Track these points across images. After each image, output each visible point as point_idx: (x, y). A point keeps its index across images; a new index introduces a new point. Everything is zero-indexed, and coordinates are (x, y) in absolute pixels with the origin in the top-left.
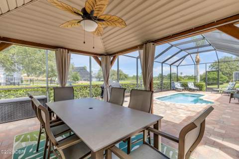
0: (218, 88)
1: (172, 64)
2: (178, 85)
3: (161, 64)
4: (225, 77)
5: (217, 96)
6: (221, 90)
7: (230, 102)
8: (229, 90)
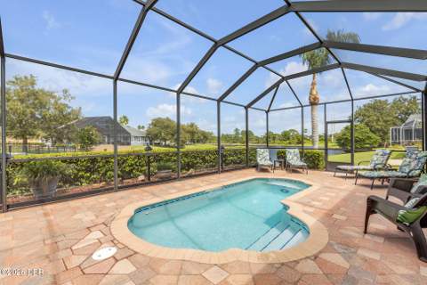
0: (352, 164)
1: (249, 106)
3: (216, 102)
5: (341, 190)
6: (357, 170)
7: (365, 232)
8: (376, 169)
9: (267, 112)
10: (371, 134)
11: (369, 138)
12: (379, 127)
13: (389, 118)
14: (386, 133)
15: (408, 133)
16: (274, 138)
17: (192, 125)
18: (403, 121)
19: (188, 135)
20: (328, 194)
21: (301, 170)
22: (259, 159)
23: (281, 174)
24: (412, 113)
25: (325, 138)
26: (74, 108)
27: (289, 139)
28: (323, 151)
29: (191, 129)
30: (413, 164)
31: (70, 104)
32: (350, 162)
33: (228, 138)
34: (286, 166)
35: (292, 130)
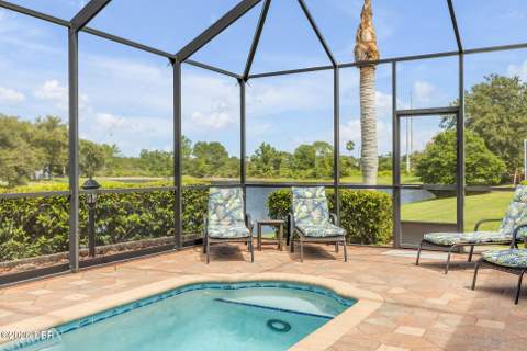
4: (499, 161)
6: (472, 244)
9: (243, 80)
10: (488, 154)
11: (484, 162)
13: (520, 119)
14: (516, 151)
16: (277, 163)
17: (53, 126)
19: (37, 154)
20: (404, 330)
21: (331, 249)
22: (213, 218)
23: (273, 263)
25: (394, 164)
27: (312, 165)
28: (389, 193)
29: (47, 135)
32: (454, 220)
34: (290, 237)
35: (317, 144)
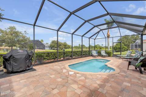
0: (121, 55)
1: (90, 38)
2: (94, 53)
3: (81, 37)
4: (126, 47)
5: (119, 62)
6: (122, 56)
7: (128, 69)
8: (128, 56)
9: (95, 39)
10: (124, 46)
11: (124, 47)
12: (127, 44)
13: (130, 41)
14: (129, 46)
15: (136, 46)
17: (65, 43)
18: (134, 42)
19: (64, 46)
20: (116, 62)
21: (105, 57)
24: (137, 39)
26: (28, 37)
27: (97, 48)
28: (112, 51)
30: (138, 55)
31: (26, 36)
33: (76, 47)
34: (101, 56)
35: (98, 45)
